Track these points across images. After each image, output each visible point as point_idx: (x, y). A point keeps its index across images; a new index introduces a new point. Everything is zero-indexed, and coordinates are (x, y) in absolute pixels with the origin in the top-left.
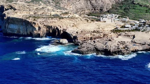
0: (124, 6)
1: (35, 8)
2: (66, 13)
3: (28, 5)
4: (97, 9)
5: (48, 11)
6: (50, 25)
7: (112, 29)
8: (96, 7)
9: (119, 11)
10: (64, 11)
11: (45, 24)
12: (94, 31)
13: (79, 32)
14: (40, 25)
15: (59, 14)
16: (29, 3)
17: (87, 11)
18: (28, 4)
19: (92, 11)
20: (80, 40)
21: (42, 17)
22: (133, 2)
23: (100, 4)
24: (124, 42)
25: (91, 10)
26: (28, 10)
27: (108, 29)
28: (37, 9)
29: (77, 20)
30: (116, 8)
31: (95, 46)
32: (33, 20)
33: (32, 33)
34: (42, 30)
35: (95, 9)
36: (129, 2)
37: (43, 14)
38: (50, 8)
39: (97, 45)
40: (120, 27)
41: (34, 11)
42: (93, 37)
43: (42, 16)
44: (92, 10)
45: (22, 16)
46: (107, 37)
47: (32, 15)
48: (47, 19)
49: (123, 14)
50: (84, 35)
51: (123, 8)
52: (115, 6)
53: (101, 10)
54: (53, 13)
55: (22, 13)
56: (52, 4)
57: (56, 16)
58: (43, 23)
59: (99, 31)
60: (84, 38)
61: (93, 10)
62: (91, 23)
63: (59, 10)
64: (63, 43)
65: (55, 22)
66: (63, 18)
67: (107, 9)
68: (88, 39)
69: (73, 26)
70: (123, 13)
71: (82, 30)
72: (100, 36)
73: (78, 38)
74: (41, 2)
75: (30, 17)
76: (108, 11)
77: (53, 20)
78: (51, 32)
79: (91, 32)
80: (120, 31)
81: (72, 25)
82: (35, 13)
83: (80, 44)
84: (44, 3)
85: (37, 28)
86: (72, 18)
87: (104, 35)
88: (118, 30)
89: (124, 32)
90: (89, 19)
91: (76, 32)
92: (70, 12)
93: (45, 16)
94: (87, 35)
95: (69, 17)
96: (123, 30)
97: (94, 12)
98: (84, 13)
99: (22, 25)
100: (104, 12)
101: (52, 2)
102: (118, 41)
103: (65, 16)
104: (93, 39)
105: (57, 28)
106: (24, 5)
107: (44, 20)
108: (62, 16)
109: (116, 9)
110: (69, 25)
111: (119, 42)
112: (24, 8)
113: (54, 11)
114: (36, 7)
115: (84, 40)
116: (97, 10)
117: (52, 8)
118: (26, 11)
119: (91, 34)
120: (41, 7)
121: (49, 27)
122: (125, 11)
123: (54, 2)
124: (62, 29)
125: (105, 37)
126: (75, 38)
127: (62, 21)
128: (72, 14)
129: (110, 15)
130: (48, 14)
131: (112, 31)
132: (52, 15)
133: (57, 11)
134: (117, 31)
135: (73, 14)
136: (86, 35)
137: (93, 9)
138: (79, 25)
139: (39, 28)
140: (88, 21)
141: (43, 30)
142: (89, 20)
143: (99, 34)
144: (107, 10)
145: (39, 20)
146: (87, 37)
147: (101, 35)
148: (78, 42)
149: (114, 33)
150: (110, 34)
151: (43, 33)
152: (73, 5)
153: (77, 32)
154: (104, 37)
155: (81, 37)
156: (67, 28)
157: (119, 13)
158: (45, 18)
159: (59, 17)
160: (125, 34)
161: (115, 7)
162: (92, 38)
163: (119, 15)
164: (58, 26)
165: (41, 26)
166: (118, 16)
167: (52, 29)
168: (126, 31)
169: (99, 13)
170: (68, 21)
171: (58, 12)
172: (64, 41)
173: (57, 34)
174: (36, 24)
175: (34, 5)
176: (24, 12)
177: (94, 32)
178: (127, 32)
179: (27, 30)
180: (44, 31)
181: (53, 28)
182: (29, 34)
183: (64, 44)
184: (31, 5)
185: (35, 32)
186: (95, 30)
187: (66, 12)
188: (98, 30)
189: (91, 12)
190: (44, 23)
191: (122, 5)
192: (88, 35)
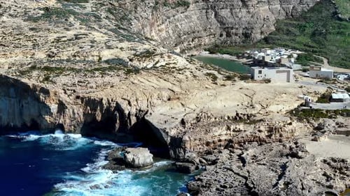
0: (312, 25)
1: (52, 37)
2: (148, 54)
3: (32, 29)
4: (236, 35)
5: (92, 47)
6: (96, 95)
7: (292, 108)
8: (232, 28)
9: (298, 39)
10: (141, 48)
11: (81, 91)
12: (237, 114)
13: (190, 119)
14: (64, 97)
15: (124, 56)
16: (36, 20)
17: (207, 41)
18: (34, 25)
19: (222, 39)
20: (192, 150)
21: (73, 69)
22: (336, 13)
23: (243, 19)
24: (343, 161)
25: (217, 36)
26: (30, 44)
27: (280, 107)
28: (58, 40)
29: (181, 76)
30: (288, 30)
31: (246, 178)
32: (43, 82)
33: (39, 122)
34: (69, 112)
35: (228, 35)
36: (323, 14)
37: (78, 58)
38: (97, 36)
39: (255, 177)
40: (317, 99)
41: (47, 47)
42: (235, 140)
43: (72, 66)
44: (221, 35)
45: (6, 67)
46: (281, 136)
47: (41, 62)
48: (86, 75)
49: (308, 49)
50: (207, 132)
51: (309, 31)
52: (286, 24)
53: (246, 36)
54: (107, 54)
55: (9, 55)
56: (105, 22)
57: (116, 65)
58: (74, 88)
59: (251, 115)
60: (208, 144)
61: (224, 36)
62: (224, 85)
63: (125, 44)
64: (137, 162)
65: (112, 87)
66: (137, 71)
67: (262, 33)
68: (220, 146)
69: (169, 100)
70: (310, 47)
71: (198, 111)
72: (258, 134)
73: (188, 146)
74: (71, 19)
75: (34, 68)
76: (266, 40)
77: (107, 79)
78: (99, 118)
79: (229, 118)
80: (318, 114)
81: (166, 94)
82: (49, 56)
83: (193, 168)
84: (83, 21)
85: (54, 107)
86: (167, 70)
87: (271, 130)
88: (312, 110)
89: (330, 117)
90: (219, 73)
91: (180, 120)
92: (158, 52)
93: (81, 64)
94: (217, 134)
95: (158, 65)
96: (327, 111)
97: (225, 42)
98: (200, 45)
99: (8, 95)
100: (255, 40)
101: (107, 18)
102: (322, 158)
103: (145, 65)
104: (236, 146)
105: (118, 107)
106: (19, 28)
107: (76, 80)
108: (136, 63)
109: (287, 34)
110: (156, 95)
111: (325, 161)
112: (18, 37)
113: (109, 47)
114: (56, 36)
115: (206, 148)
116: (234, 37)
117: (106, 38)
118: (23, 49)
119: (229, 128)
120: (71, 34)
121: (92, 104)
122: (315, 41)
123: (111, 16)
124: (134, 111)
125: (273, 137)
126: (178, 142)
127: (136, 81)
128: (166, 58)
129: (273, 51)
130: (91, 58)
131: (291, 112)
132: (103, 60)
133: (121, 49)
134: (310, 115)
135: (169, 57)
136: (211, 134)
137: (224, 34)
138: (190, 96)
139: (62, 107)
140: (215, 78)
141: (74, 113)
142: (219, 76)
143: (253, 126)
144: (263, 37)
145: (62, 80)
146: (216, 139)
147: (260, 131)
148: (188, 161)
149: (300, 120)
150: (290, 127)
151: (74, 122)
152: (167, 22)
153: (183, 122)
154: (269, 136)
155: (197, 142)
156: (152, 105)
157: (296, 46)
158: (80, 70)
159: (125, 66)
160: (337, 124)
161: (285, 28)
162: (230, 141)
163: (298, 52)
164: (120, 101)
165: (68, 100)
166: (295, 56)
167: (101, 111)
168: (336, 112)
169: (242, 43)
170: (154, 80)
171: (123, 50)
172: (140, 156)
173: (117, 126)
174: (52, 94)
175: (50, 27)
176: (17, 51)
177: (237, 119)
178: (340, 119)
179: (21, 114)
180: (76, 116)
181: (105, 106)
182: (29, 125)
183: (139, 167)
184: (41, 29)
185: (47, 118)
186: (240, 112)
187: (148, 52)
188: (250, 111)
189: (218, 42)
190: (78, 89)
191: (304, 23)
192: (219, 132)
